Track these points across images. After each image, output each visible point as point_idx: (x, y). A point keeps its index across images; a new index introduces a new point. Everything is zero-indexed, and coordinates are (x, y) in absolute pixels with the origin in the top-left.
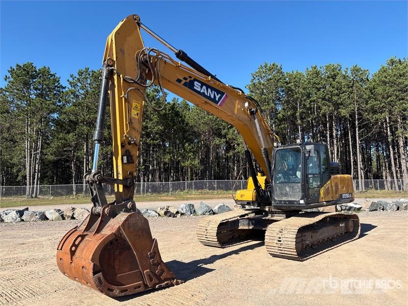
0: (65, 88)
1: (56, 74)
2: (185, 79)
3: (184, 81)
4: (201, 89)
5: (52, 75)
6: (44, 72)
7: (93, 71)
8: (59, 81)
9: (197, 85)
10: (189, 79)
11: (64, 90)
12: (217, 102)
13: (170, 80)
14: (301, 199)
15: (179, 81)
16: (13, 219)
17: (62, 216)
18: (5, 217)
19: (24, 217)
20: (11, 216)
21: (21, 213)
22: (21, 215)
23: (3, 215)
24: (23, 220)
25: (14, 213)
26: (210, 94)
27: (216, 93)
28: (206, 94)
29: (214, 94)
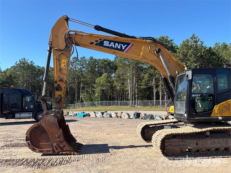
2: (97, 41)
3: (95, 43)
4: (109, 44)
9: (106, 43)
10: (100, 41)
12: (123, 50)
13: (85, 44)
14: (185, 114)
15: (92, 43)
16: (100, 116)
17: (117, 116)
18: (97, 115)
19: (104, 116)
20: (99, 114)
21: (103, 113)
22: (103, 114)
23: (96, 114)
24: (103, 117)
25: (100, 113)
26: (117, 46)
27: (122, 45)
28: (114, 47)
29: (121, 46)
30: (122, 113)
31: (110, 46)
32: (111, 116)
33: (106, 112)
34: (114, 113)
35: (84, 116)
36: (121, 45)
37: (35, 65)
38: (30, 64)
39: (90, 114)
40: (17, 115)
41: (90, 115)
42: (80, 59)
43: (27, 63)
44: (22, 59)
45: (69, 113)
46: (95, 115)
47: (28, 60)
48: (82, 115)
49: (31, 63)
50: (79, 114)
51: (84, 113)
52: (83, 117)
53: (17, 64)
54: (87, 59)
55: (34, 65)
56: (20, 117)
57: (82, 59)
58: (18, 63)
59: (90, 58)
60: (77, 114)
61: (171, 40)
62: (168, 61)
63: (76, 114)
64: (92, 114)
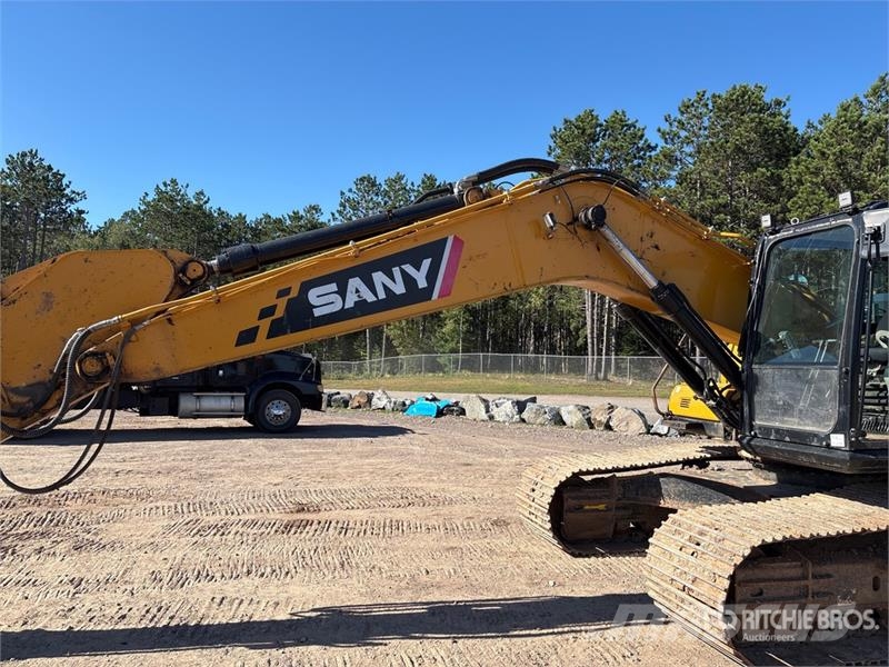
0: (654, 148)
1: (637, 121)
5: (629, 127)
6: (614, 122)
7: (714, 96)
8: (642, 136)
11: (653, 153)
16: (508, 415)
17: (589, 420)
18: (494, 411)
19: (525, 415)
20: (505, 410)
21: (521, 406)
22: (521, 411)
23: (492, 407)
24: (523, 421)
25: (508, 404)
26: (385, 287)
27: (409, 268)
28: (370, 298)
29: (405, 275)
30: (612, 408)
31: (350, 304)
32: (558, 420)
33: (534, 400)
34: (571, 408)
35: (440, 413)
36: (404, 273)
37: (212, 206)
38: (195, 202)
39: (464, 405)
40: (186, 403)
41: (464, 410)
42: (383, 183)
43: (182, 200)
44: (165, 184)
45: (374, 400)
46: (487, 411)
47: (187, 186)
48: (429, 410)
49: (198, 199)
50: (413, 403)
51: (434, 399)
52: (437, 416)
53: (147, 204)
54: (412, 184)
55: (208, 206)
56: (197, 411)
57: (391, 183)
58: (149, 199)
59: (423, 182)
60: (407, 403)
61: (778, 103)
62: (648, 243)
63: (404, 404)
64: (475, 409)
